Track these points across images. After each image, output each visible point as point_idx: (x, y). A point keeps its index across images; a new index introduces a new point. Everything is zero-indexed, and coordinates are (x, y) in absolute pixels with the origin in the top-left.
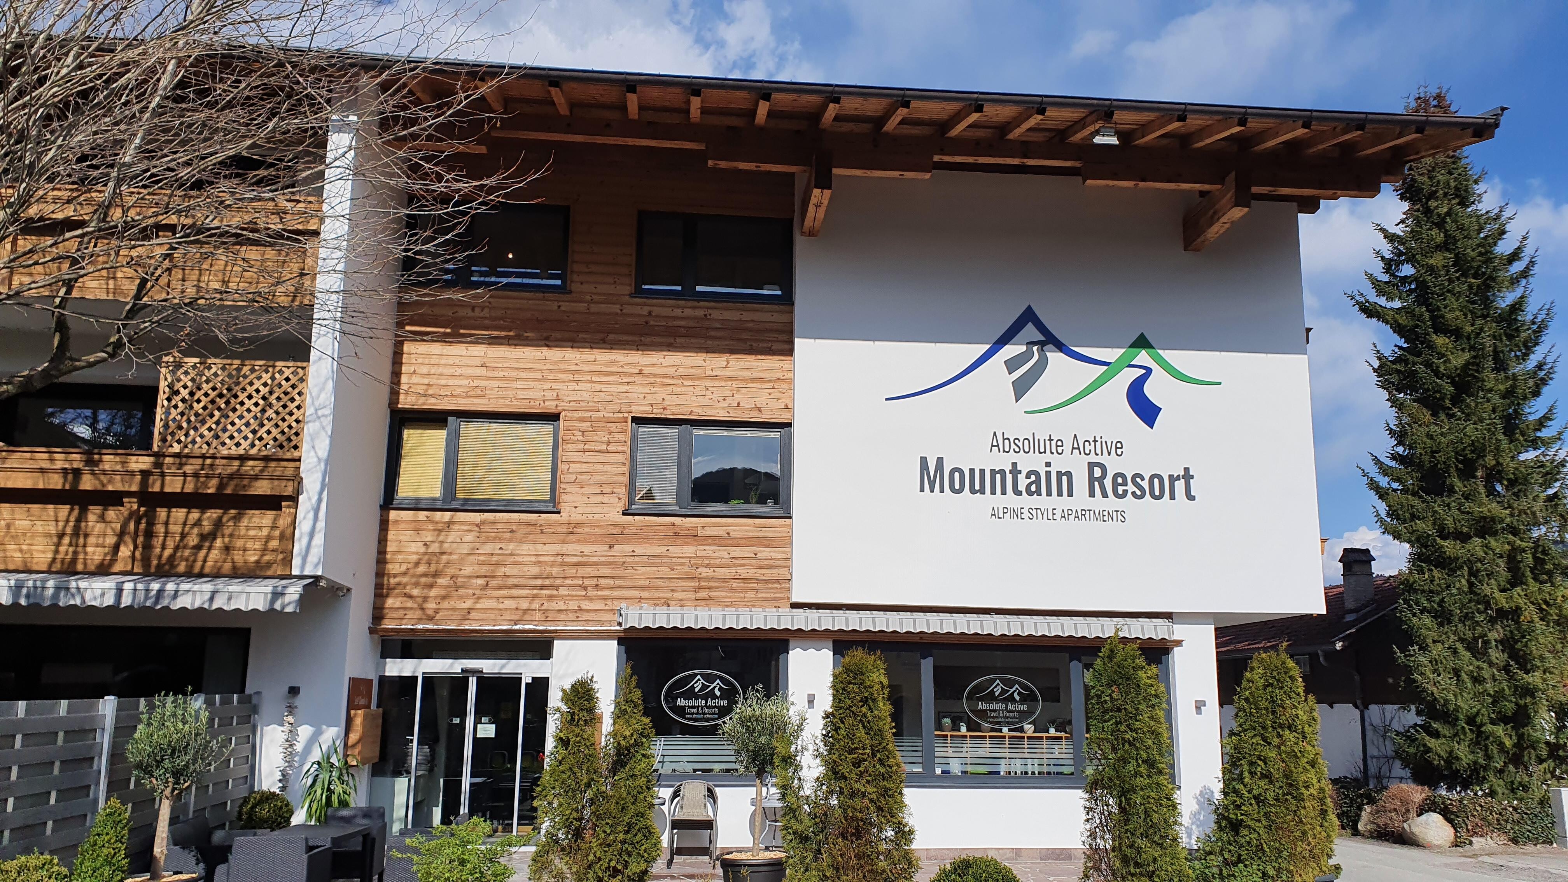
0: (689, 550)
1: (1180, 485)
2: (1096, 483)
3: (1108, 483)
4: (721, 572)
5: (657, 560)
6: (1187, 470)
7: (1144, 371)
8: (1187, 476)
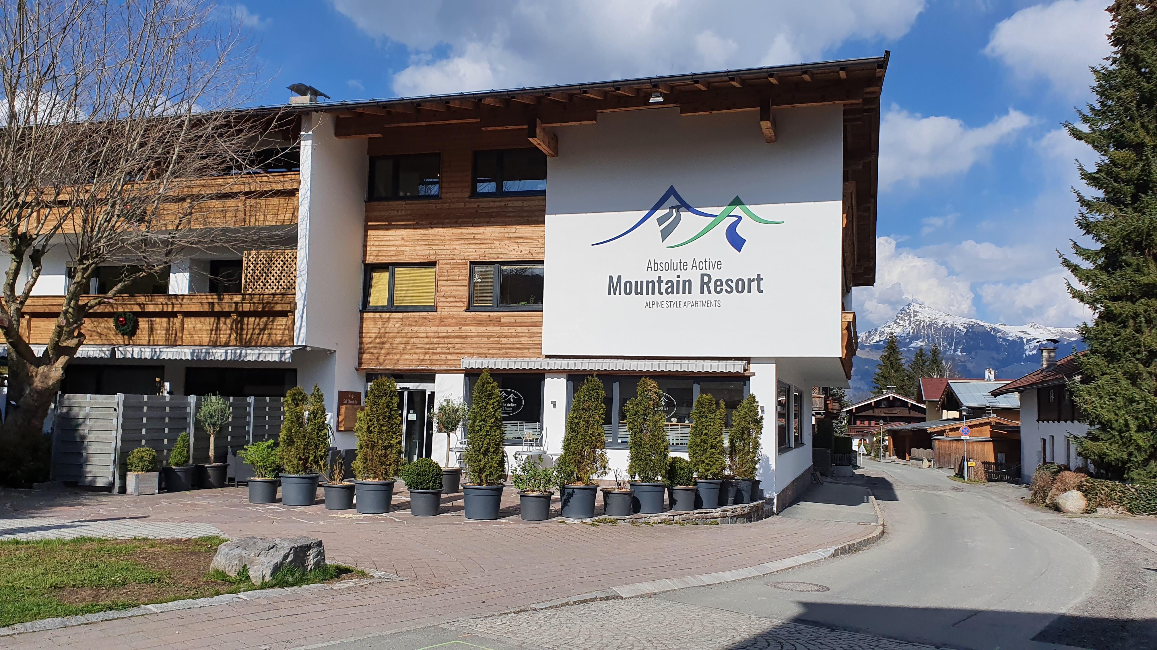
0: (497, 329)
1: (754, 284)
2: (705, 286)
3: (712, 285)
4: (512, 340)
5: (481, 334)
6: (759, 275)
7: (737, 219)
8: (759, 279)
